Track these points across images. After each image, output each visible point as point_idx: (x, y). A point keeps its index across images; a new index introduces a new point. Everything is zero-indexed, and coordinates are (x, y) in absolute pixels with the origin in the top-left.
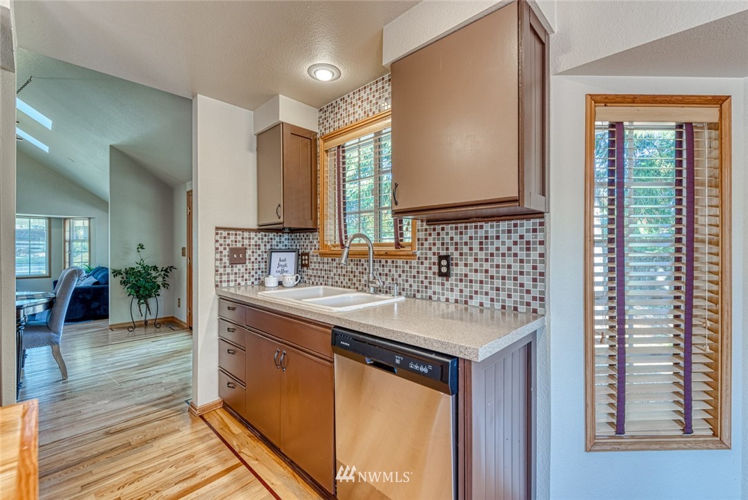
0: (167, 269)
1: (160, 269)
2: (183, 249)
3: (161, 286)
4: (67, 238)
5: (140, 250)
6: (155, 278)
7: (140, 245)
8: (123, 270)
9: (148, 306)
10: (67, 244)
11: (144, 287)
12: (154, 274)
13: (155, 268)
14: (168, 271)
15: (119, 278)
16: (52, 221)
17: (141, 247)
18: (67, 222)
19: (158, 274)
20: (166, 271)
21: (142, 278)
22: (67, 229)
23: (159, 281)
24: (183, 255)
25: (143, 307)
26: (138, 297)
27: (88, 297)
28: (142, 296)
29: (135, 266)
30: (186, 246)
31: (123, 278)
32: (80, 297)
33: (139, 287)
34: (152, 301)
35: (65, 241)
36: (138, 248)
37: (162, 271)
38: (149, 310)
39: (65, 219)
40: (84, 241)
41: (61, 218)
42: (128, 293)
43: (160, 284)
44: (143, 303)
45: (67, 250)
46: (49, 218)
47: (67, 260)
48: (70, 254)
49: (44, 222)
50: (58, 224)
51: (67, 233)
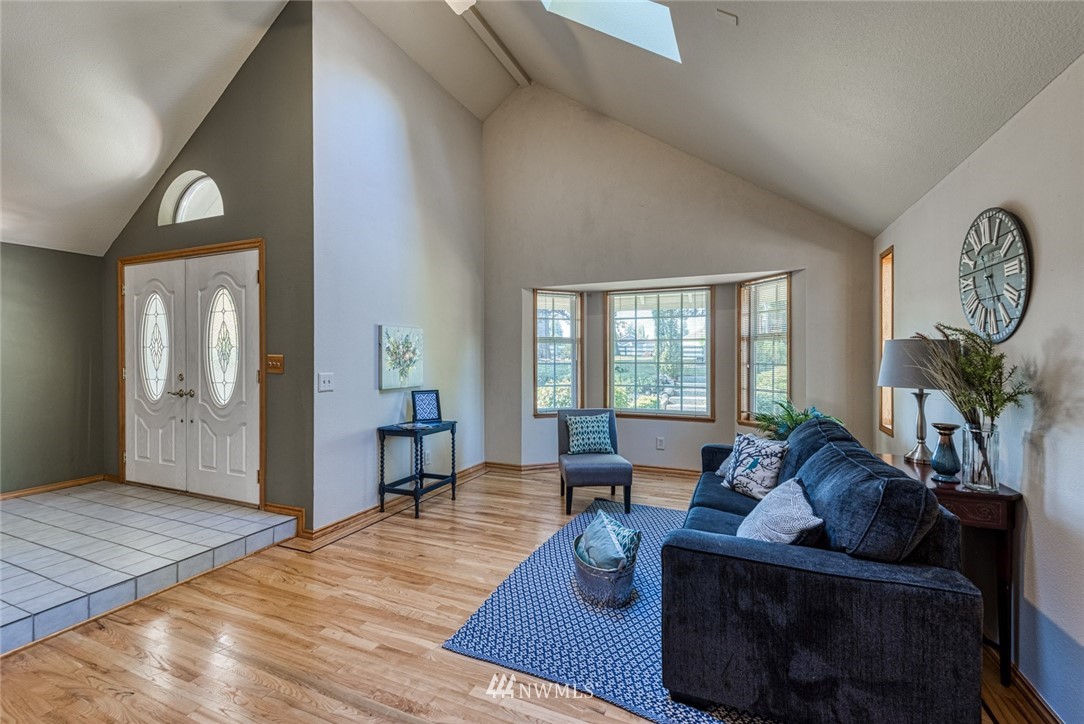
4: (744, 332)
10: (744, 345)
16: (718, 291)
18: (745, 292)
22: (745, 310)
27: (780, 616)
32: (744, 603)
35: (740, 339)
39: (741, 284)
40: (779, 337)
45: (744, 359)
46: (712, 287)
47: (744, 384)
48: (749, 369)
49: (703, 297)
50: (727, 299)
51: (744, 320)
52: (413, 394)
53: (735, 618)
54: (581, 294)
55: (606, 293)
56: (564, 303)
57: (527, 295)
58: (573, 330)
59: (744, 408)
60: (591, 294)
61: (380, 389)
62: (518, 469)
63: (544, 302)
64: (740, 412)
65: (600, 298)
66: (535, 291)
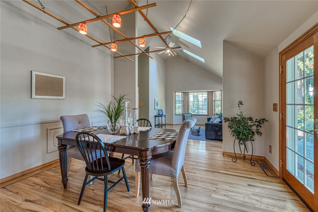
0: (260, 121)
1: (254, 120)
2: (275, 105)
3: (255, 133)
4: (214, 100)
5: (240, 105)
6: (251, 126)
7: (240, 102)
8: (230, 118)
9: (245, 147)
10: (214, 102)
11: (243, 133)
12: (250, 123)
13: (251, 119)
14: (261, 122)
15: (228, 123)
16: (209, 93)
17: (241, 103)
18: (214, 93)
19: (253, 124)
20: (259, 122)
21: (241, 126)
22: (214, 96)
23: (254, 128)
24: (275, 110)
25: (243, 147)
26: (238, 138)
27: (217, 129)
28: (242, 139)
29: (237, 116)
30: (278, 102)
31: (230, 123)
32: (214, 128)
33: (239, 132)
34: (249, 143)
35: (213, 101)
36: (239, 104)
37: (256, 122)
38: (246, 149)
39: (213, 91)
40: (219, 101)
41: (211, 91)
42: (232, 135)
43: (254, 131)
44: (242, 144)
45: (214, 105)
46: (208, 92)
47: (214, 109)
48: (214, 106)
49: (206, 93)
50: (211, 94)
51: (214, 98)
52: (159, 110)
53: (213, 130)
54: (183, 92)
55: (188, 92)
56: (180, 94)
57: (174, 93)
58: (182, 99)
59: (214, 113)
60: (185, 92)
61: (155, 109)
62: (172, 125)
63: (177, 94)
64: (213, 114)
65: (187, 93)
66: (175, 92)
